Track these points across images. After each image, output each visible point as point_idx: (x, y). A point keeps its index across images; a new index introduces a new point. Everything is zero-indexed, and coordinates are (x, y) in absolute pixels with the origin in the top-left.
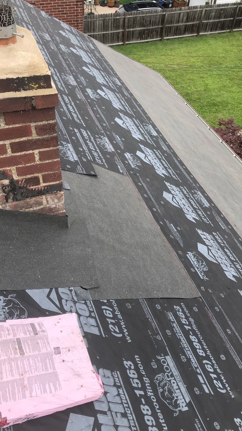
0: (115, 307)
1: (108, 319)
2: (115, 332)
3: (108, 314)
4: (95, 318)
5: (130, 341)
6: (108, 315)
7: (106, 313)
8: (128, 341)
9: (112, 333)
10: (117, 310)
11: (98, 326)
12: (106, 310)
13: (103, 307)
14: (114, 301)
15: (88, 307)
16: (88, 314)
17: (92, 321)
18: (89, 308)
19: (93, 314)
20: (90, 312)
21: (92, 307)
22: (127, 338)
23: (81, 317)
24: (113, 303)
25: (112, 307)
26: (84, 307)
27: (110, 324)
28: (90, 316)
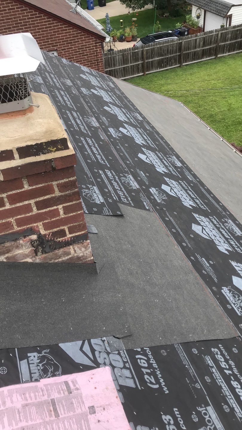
0: (150, 355)
1: (143, 370)
2: (151, 383)
3: (143, 363)
4: (129, 369)
5: (167, 392)
6: (143, 365)
7: (141, 362)
8: (166, 393)
9: (149, 384)
10: (152, 358)
11: (133, 378)
12: (140, 359)
13: (137, 357)
14: (148, 349)
15: (121, 357)
16: (122, 366)
17: (127, 373)
18: (123, 358)
19: (127, 365)
20: (125, 363)
21: (126, 357)
22: (164, 389)
23: (116, 369)
24: (147, 351)
25: (146, 355)
26: (118, 357)
27: (145, 374)
28: (125, 367)
